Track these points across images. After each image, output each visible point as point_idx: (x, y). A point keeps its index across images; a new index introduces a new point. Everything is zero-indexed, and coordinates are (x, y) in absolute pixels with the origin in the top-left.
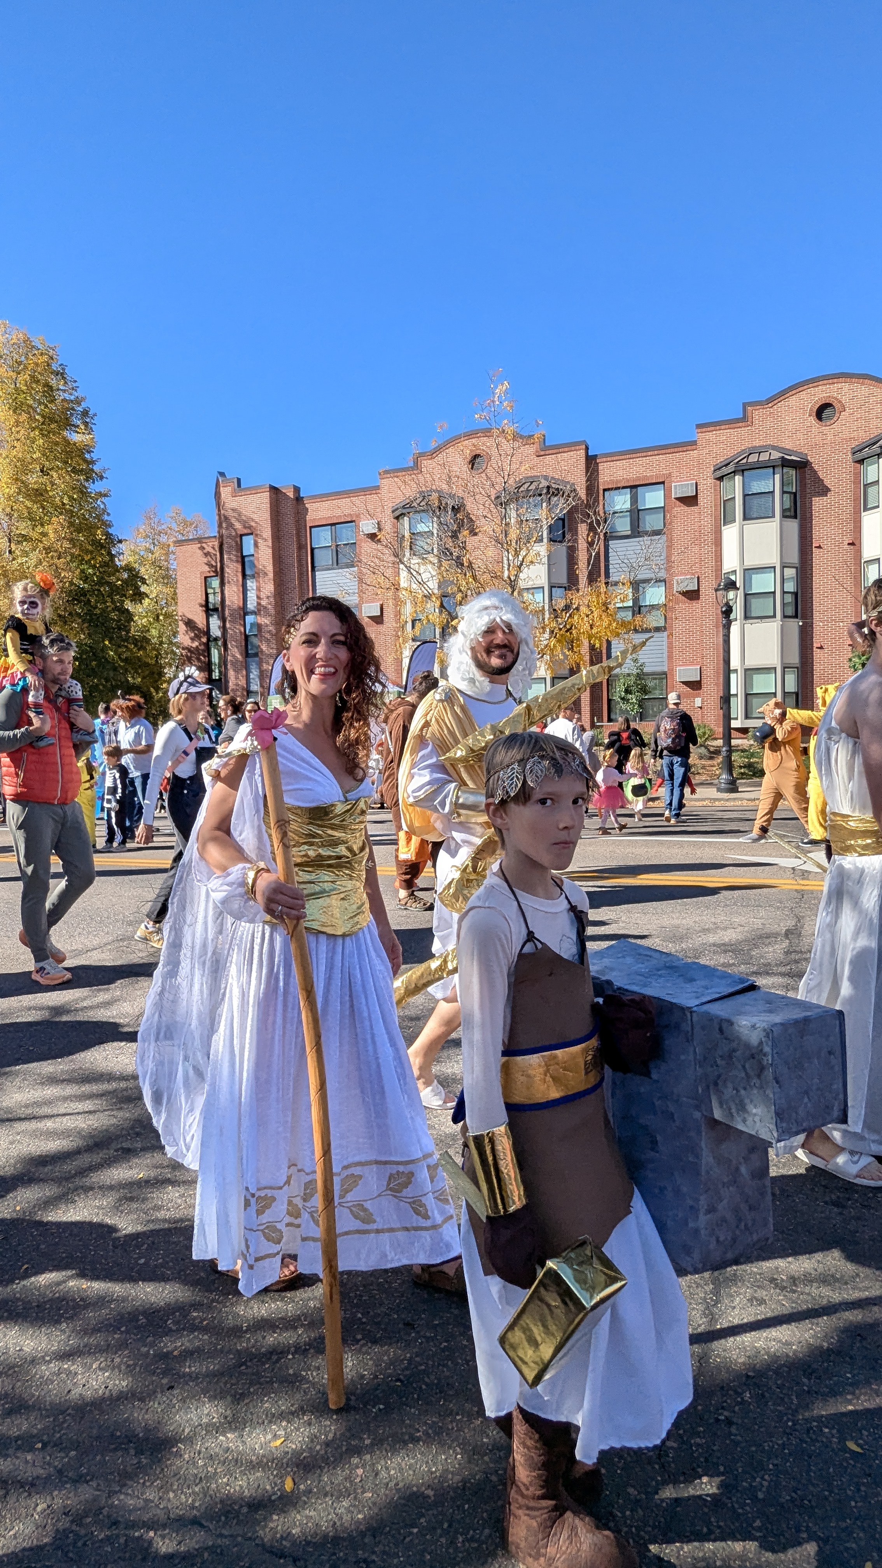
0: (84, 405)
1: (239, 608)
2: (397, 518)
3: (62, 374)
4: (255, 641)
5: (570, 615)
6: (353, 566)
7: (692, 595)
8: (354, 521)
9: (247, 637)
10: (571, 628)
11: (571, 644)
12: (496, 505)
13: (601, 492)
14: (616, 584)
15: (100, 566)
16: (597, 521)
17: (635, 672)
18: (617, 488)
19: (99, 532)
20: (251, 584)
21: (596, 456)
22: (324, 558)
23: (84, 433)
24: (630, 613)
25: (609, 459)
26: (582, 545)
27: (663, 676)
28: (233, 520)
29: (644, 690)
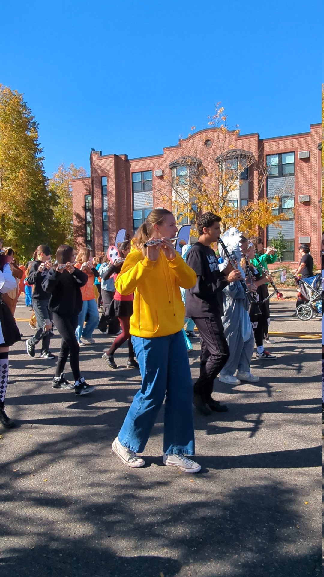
0: (34, 120)
1: (100, 209)
2: (171, 169)
3: (25, 106)
4: (107, 224)
5: (250, 213)
6: (151, 190)
7: (307, 204)
8: (152, 170)
9: (103, 222)
10: (251, 219)
11: (250, 227)
12: (217, 163)
13: (265, 156)
14: (272, 198)
15: (40, 191)
16: (264, 170)
17: (280, 239)
18: (274, 154)
19: (40, 176)
20: (105, 198)
21: (263, 140)
22: (138, 187)
23: (33, 132)
24: (277, 212)
25: (269, 141)
26: (256, 181)
27: (293, 241)
28: (98, 170)
29: (284, 247)
